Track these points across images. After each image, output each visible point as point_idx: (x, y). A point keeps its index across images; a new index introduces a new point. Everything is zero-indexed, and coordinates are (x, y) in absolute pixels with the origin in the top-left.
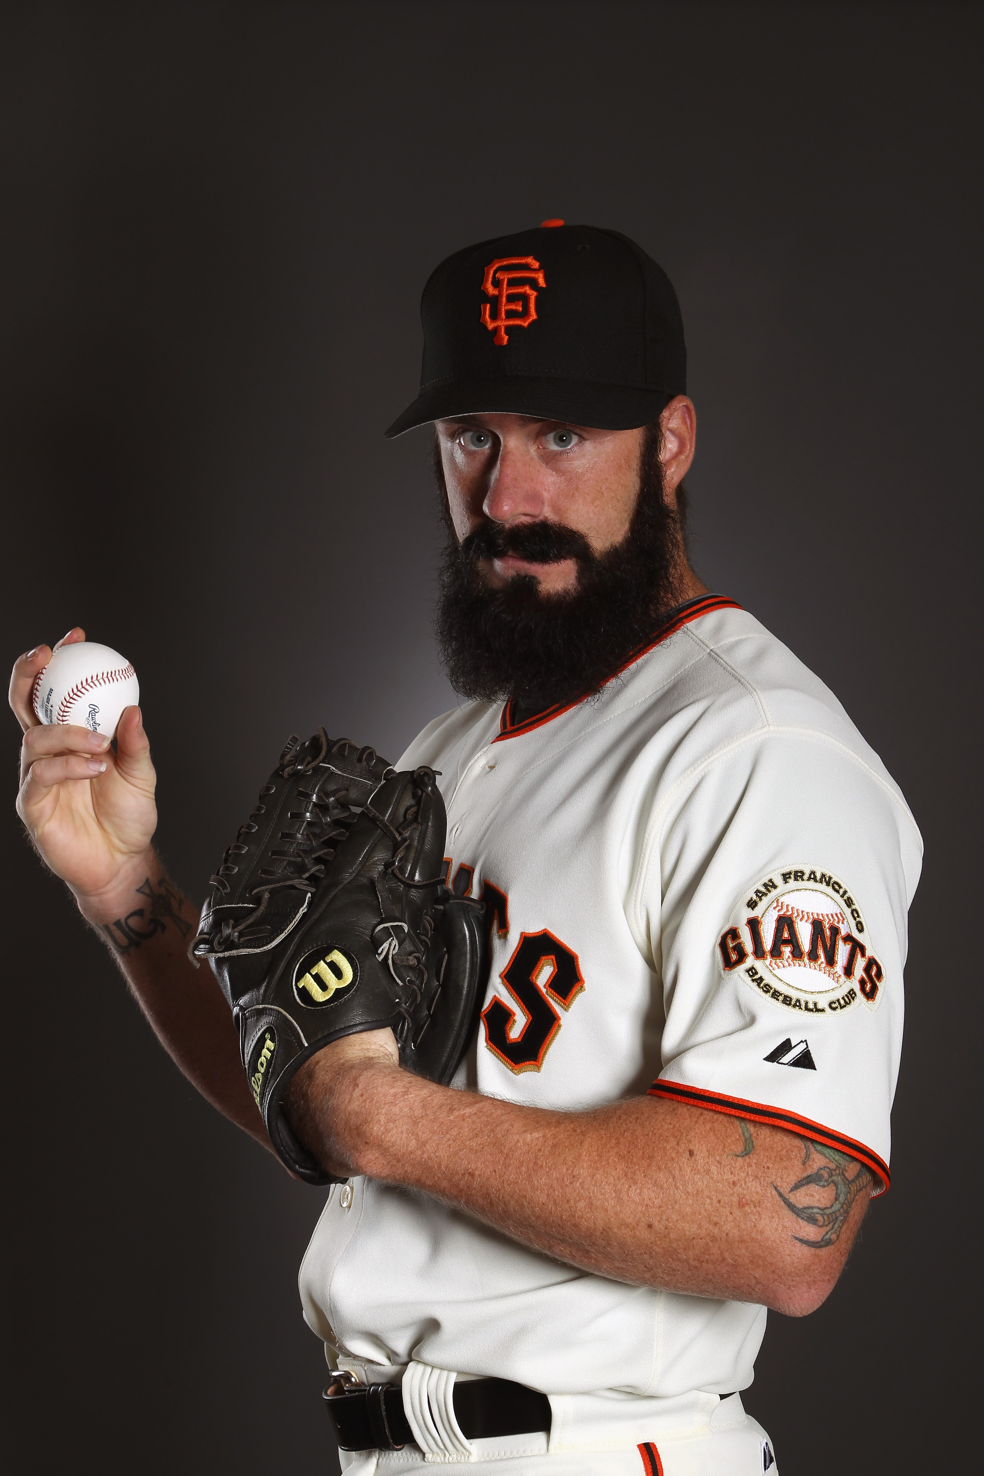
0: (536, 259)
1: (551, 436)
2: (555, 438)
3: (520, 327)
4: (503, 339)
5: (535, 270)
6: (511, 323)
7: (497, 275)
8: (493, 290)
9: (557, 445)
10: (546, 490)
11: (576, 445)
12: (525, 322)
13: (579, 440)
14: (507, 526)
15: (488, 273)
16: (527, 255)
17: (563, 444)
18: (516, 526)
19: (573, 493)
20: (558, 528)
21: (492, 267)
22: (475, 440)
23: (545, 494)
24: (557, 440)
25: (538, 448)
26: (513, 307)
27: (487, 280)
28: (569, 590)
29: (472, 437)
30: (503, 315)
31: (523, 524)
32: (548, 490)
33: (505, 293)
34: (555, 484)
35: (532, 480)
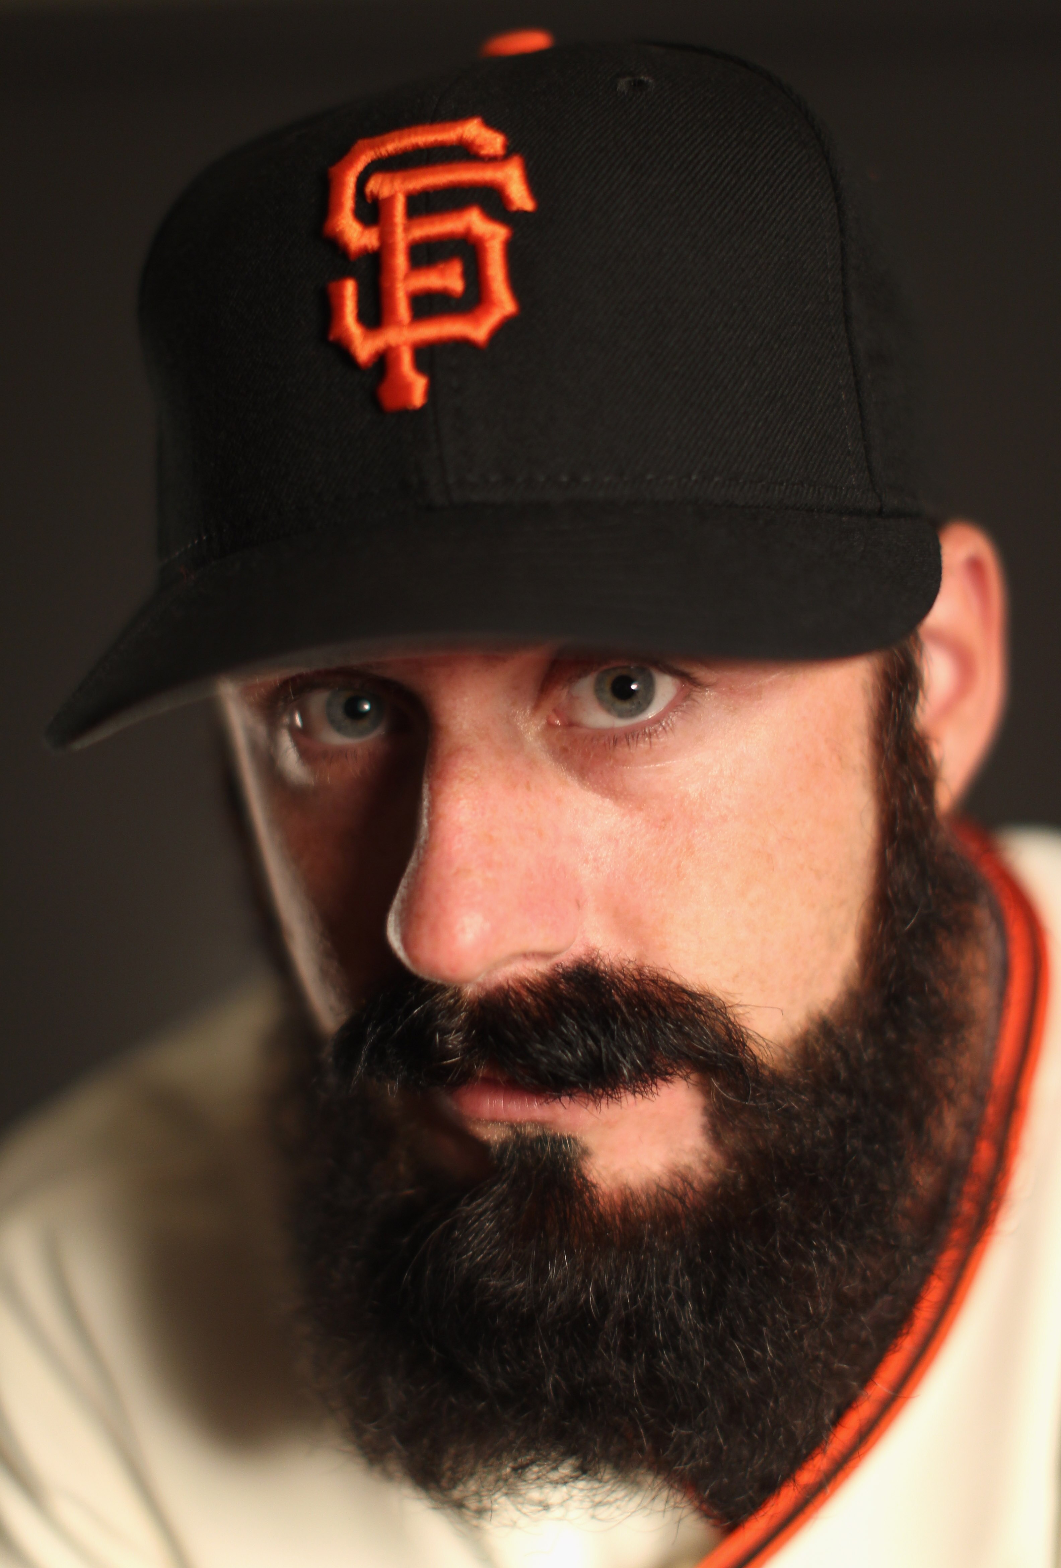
0: (490, 123)
1: (585, 687)
2: (598, 690)
3: (463, 344)
4: (407, 388)
5: (492, 160)
6: (430, 331)
7: (373, 185)
8: (362, 233)
9: (609, 710)
10: (587, 861)
11: (673, 706)
12: (477, 322)
13: (682, 689)
14: (469, 990)
15: (342, 184)
16: (460, 116)
17: (627, 706)
18: (500, 989)
19: (678, 866)
20: (636, 981)
21: (351, 164)
22: (339, 713)
23: (586, 873)
24: (608, 695)
25: (550, 725)
26: (431, 280)
27: (340, 206)
28: (689, 1168)
29: (329, 704)
30: (403, 310)
31: (521, 982)
32: (595, 860)
33: (401, 240)
34: (617, 841)
35: (540, 834)
